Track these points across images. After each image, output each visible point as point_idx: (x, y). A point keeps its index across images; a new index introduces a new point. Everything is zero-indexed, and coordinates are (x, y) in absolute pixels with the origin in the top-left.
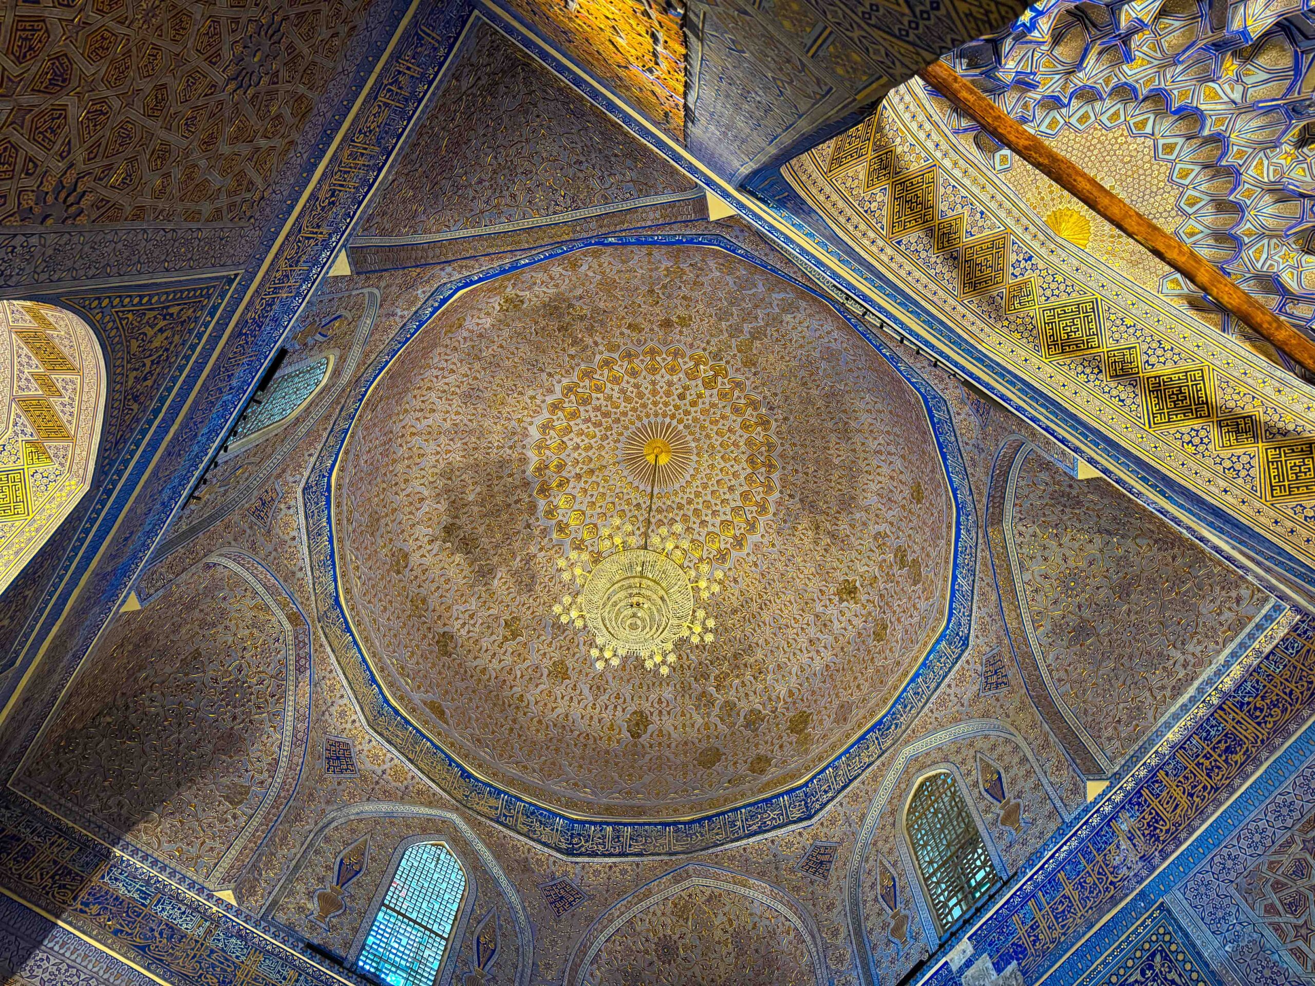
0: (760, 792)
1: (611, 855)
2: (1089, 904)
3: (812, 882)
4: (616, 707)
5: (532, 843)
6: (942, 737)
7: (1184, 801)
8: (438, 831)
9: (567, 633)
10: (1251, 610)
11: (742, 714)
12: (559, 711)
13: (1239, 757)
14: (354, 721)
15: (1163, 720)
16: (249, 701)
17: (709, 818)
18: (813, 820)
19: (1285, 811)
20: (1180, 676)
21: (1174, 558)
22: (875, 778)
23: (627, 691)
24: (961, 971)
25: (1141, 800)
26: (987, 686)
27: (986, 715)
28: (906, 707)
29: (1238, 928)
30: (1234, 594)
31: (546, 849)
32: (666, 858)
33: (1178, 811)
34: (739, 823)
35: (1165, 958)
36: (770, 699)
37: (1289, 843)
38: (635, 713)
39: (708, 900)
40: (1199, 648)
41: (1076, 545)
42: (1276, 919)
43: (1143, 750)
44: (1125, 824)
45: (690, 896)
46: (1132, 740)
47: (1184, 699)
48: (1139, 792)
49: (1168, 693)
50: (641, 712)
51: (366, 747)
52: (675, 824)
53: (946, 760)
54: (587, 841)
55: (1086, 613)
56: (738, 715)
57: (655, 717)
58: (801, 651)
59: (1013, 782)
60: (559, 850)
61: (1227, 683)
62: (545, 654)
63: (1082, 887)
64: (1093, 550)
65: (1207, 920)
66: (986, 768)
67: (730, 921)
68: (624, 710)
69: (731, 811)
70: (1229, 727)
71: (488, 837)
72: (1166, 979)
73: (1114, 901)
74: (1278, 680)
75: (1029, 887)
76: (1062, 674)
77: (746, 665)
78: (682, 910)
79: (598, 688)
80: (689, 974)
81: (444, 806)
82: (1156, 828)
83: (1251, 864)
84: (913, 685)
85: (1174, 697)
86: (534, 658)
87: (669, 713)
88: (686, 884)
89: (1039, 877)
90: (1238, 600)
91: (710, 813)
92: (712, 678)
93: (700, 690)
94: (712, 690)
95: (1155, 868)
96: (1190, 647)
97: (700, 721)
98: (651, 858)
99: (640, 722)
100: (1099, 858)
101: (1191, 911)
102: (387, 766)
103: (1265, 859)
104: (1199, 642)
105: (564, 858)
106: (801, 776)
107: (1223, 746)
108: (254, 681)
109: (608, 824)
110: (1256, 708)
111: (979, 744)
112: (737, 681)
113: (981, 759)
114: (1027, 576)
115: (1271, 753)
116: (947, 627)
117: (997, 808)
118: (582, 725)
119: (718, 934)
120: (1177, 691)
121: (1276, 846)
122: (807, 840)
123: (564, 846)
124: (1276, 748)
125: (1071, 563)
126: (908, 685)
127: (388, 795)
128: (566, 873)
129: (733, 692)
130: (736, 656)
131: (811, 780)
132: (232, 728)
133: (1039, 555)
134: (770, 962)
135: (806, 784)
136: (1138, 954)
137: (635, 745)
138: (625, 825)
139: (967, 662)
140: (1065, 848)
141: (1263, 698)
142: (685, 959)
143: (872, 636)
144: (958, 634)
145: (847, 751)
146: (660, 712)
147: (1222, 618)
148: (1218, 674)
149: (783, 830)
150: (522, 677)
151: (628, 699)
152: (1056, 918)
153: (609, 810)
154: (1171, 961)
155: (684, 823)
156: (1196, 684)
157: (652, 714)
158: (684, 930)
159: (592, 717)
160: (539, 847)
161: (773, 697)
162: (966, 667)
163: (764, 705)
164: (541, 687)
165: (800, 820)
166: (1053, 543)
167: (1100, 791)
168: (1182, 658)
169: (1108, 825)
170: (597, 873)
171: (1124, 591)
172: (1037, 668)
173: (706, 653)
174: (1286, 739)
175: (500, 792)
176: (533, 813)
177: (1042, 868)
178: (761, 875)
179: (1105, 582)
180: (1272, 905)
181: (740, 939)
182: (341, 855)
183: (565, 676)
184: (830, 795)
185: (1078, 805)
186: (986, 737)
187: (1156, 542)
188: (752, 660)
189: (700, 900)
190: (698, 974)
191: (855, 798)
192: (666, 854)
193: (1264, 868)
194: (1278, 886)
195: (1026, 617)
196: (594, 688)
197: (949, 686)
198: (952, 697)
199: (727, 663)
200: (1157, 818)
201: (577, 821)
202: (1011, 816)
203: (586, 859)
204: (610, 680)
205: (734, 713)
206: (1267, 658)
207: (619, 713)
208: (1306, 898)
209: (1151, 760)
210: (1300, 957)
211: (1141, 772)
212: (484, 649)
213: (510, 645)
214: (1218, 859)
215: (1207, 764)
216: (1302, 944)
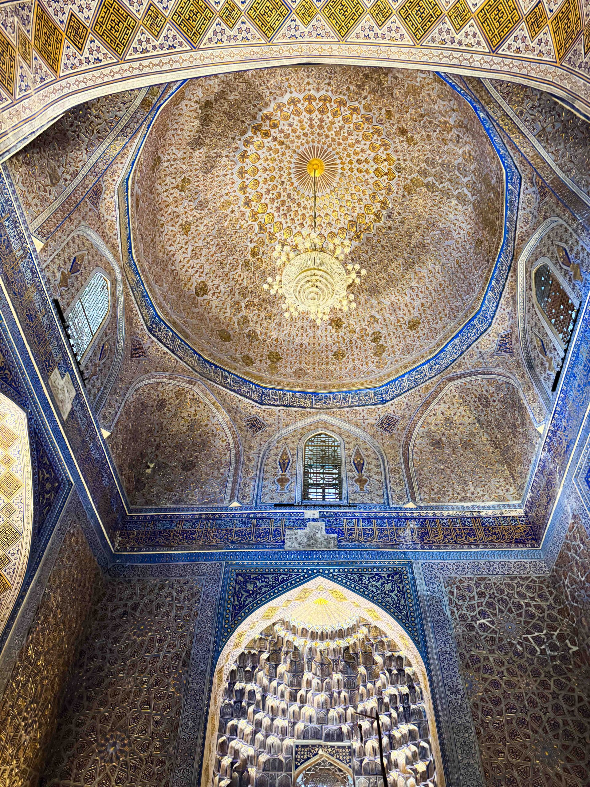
0: (244, 373)
1: (167, 347)
2: (381, 540)
3: (247, 431)
4: (197, 271)
5: (139, 312)
6: (345, 426)
7: (441, 537)
8: (110, 273)
9: (202, 212)
10: (510, 498)
11: (249, 329)
12: (172, 248)
13: (472, 540)
14: (114, 180)
15: (452, 504)
16: (85, 122)
17: (216, 366)
18: (262, 406)
19: (476, 568)
20: (468, 495)
21: (493, 452)
22: (303, 414)
23: (207, 268)
24: (309, 520)
25: (424, 523)
26: (380, 425)
27: (373, 436)
28: (335, 399)
29: (436, 590)
30: (507, 487)
31: (142, 321)
32: (191, 369)
33: (437, 538)
34: (229, 380)
35: (400, 578)
36: (266, 334)
37: (472, 579)
38: (203, 282)
39: (193, 400)
40: (482, 493)
41: (463, 413)
42: (452, 597)
43: (437, 508)
44: (412, 525)
45: (187, 391)
46: (434, 500)
47: (465, 504)
48: (425, 519)
49: (460, 497)
50: (206, 285)
51: (108, 199)
52: (200, 356)
53: (340, 435)
54: (159, 331)
55: (444, 439)
56: (247, 327)
57: (210, 293)
58: (295, 326)
59: (369, 470)
60: (147, 325)
61: (484, 514)
62: (186, 212)
63: (382, 532)
64: (467, 421)
65: (426, 579)
66: (358, 454)
67: (196, 415)
68: (199, 276)
69: (227, 371)
70: (474, 527)
71: (126, 295)
72: (396, 584)
73: (392, 546)
74: (502, 527)
75: (358, 514)
76: (419, 451)
77: (265, 308)
78: (179, 394)
79: (196, 254)
80: (162, 420)
81: (118, 261)
82: (424, 536)
83: (453, 574)
84: (344, 394)
85: (461, 501)
86: (180, 210)
87: (218, 297)
88: (190, 386)
89: (365, 515)
90: (508, 490)
91: (218, 364)
92: (247, 299)
93: (238, 299)
94: (243, 305)
95: (416, 549)
96: (478, 489)
97: (228, 314)
98: (184, 364)
99: (202, 289)
100: (395, 528)
101: (421, 572)
102: (110, 218)
103: (459, 577)
104: (483, 491)
105: (147, 331)
106: (266, 383)
107: (468, 531)
109: (172, 330)
110: (488, 529)
111: (360, 442)
112: (256, 312)
113: (358, 449)
114: (437, 407)
115: (484, 548)
116: (379, 387)
117: (356, 474)
118: (178, 266)
119: (185, 414)
120: (463, 499)
121: (466, 576)
122: (253, 412)
123: (149, 325)
124: (487, 548)
125: (455, 418)
126: (342, 392)
127: (103, 235)
128: (143, 338)
129: (252, 315)
130: (264, 300)
131: (270, 389)
132: (68, 130)
133: (448, 404)
134: (204, 444)
135: (266, 388)
136: (390, 569)
137: (194, 298)
138: (179, 337)
139: (378, 409)
141: (493, 529)
142: (164, 413)
143: (333, 353)
144: (382, 394)
145: (295, 392)
146: (214, 293)
147: (497, 491)
148: (484, 507)
149: (247, 400)
150: (170, 214)
151: (205, 273)
152: (364, 534)
153: (174, 323)
154: (402, 580)
155: (204, 359)
156: (473, 504)
157: (210, 290)
158: (173, 402)
159: (184, 266)
160: (141, 317)
161: (268, 335)
162: (376, 410)
163: (261, 333)
164: (173, 228)
165: (256, 401)
166: (456, 405)
167: (411, 507)
168: (473, 490)
169: (405, 520)
170: (157, 350)
171: (466, 445)
172: (410, 440)
173: (252, 286)
174: (492, 548)
175: (138, 273)
176: (144, 296)
177: (368, 513)
178: (229, 411)
179: (459, 435)
180: (453, 592)
181: (194, 424)
182: (76, 254)
183: (186, 234)
184: (276, 403)
185: (399, 505)
186: (365, 442)
187: (491, 440)
188: (269, 309)
189: (190, 396)
190: (165, 423)
191: (288, 414)
192: (192, 367)
193: (457, 580)
194: (458, 588)
195: (422, 419)
196: (194, 252)
197: (363, 410)
198: (361, 415)
199: (257, 299)
200: (427, 533)
201: (158, 316)
202: (361, 482)
203: (156, 340)
204: (203, 255)
205: (246, 325)
206: (504, 517)
207: (197, 275)
208: (466, 599)
209: (438, 514)
210: (453, 613)
211: (431, 514)
212: (166, 182)
213: (177, 192)
214: (442, 564)
215: (458, 532)
216: (455, 610)
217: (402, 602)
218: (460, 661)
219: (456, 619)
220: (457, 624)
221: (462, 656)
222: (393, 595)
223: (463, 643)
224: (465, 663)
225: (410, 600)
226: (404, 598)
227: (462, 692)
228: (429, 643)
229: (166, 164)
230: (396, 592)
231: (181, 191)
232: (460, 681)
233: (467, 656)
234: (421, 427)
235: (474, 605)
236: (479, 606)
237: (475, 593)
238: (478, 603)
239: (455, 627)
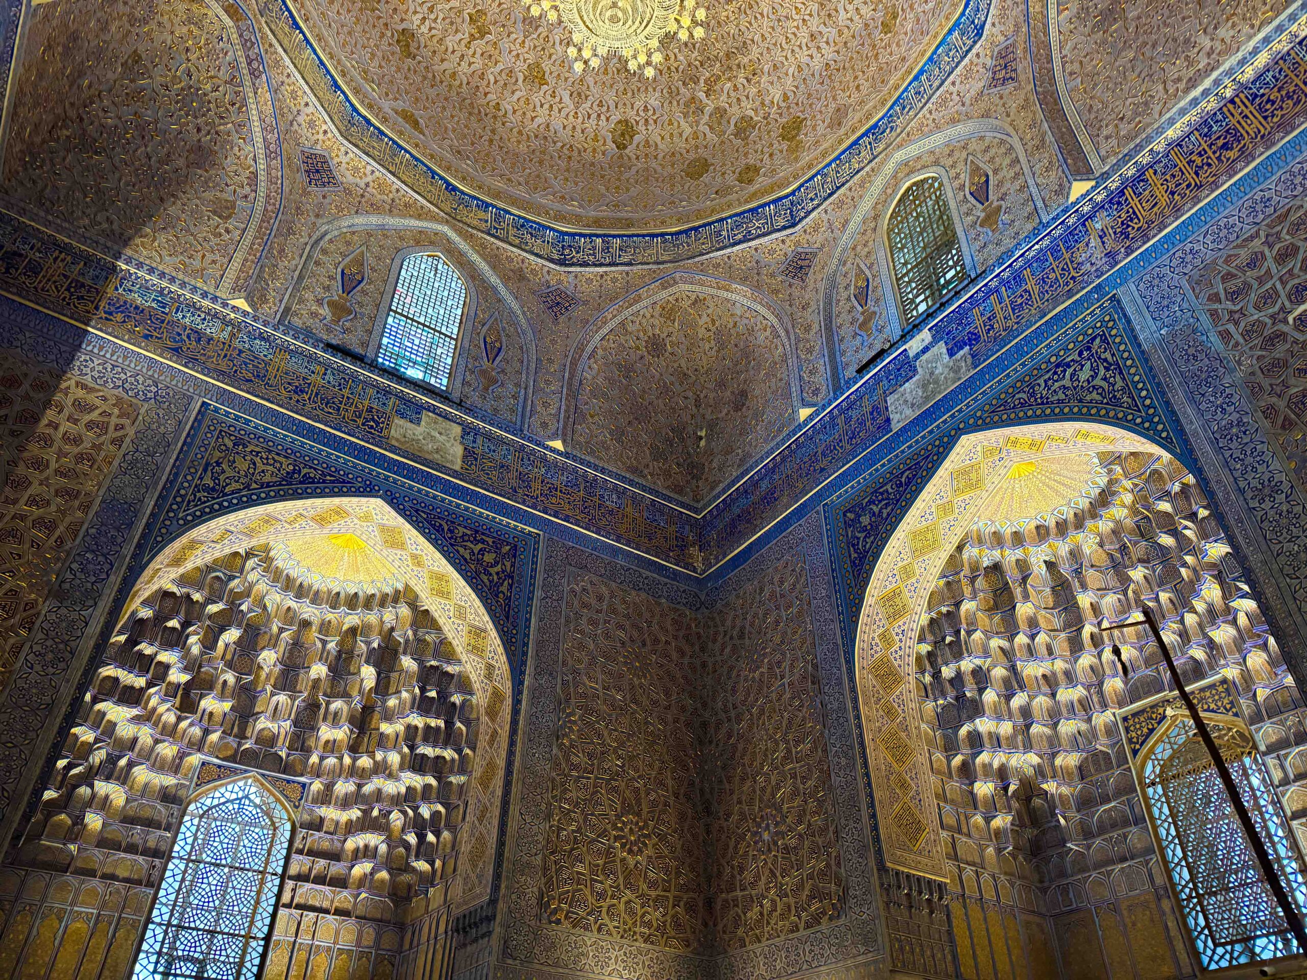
0: (746, 202)
1: (601, 265)
2: (1047, 296)
3: (790, 286)
4: (599, 115)
5: (525, 254)
6: (938, 140)
7: (1164, 199)
8: (432, 243)
9: (540, 29)
11: (733, 122)
12: (539, 120)
13: (1232, 154)
14: (325, 132)
15: (1168, 116)
16: (209, 110)
17: (696, 229)
18: (797, 228)
19: (1260, 207)
20: (1201, 65)
22: (862, 184)
23: (610, 98)
24: (917, 356)
25: (1122, 200)
26: (995, 82)
27: (986, 115)
28: (904, 108)
29: (1178, 314)
31: (539, 260)
32: (654, 267)
33: (1155, 209)
34: (724, 233)
35: (1104, 340)
36: (763, 104)
37: (1254, 236)
38: (620, 122)
39: (693, 304)
40: (1231, 33)
42: (1215, 306)
43: (1139, 148)
44: (1099, 223)
45: (677, 300)
46: (1130, 138)
47: (1196, 92)
48: (1122, 191)
49: (1182, 85)
50: (626, 121)
51: (344, 160)
52: (662, 235)
53: (936, 163)
54: (578, 252)
56: (729, 122)
57: (641, 127)
58: (800, 47)
59: (1000, 184)
60: (552, 261)
61: (1249, 73)
62: (518, 55)
63: (1044, 282)
65: (1152, 308)
66: (975, 170)
67: (713, 321)
68: (608, 119)
69: (717, 221)
70: (1234, 121)
71: (482, 249)
72: (1099, 358)
73: (1070, 293)
74: (1302, 68)
75: (993, 284)
76: (1076, 67)
77: (739, 66)
78: (669, 312)
79: (579, 94)
80: (676, 365)
81: (434, 218)
82: (1128, 226)
83: (1210, 257)
84: (915, 84)
85: (1187, 91)
86: (507, 59)
87: (655, 122)
88: (672, 290)
89: (1006, 275)
91: (696, 224)
92: (702, 81)
93: (688, 95)
94: (702, 95)
95: (1117, 263)
96: (1222, 32)
97: (688, 131)
98: (640, 267)
99: (625, 131)
100: (1067, 256)
101: (1139, 301)
102: (369, 179)
103: (1224, 253)
104: (1233, 26)
105: (558, 268)
106: (789, 184)
107: (1220, 142)
108: (208, 87)
109: (598, 236)
110: (1268, 101)
111: (972, 147)
112: (729, 85)
113: (972, 162)
115: (1267, 148)
116: (963, 14)
117: (979, 212)
118: (565, 135)
119: (702, 332)
120: (1192, 83)
121: (1239, 241)
122: (789, 248)
123: (556, 257)
124: (1274, 144)
126: (910, 84)
127: (375, 208)
128: (560, 282)
129: (724, 97)
130: (728, 55)
131: (799, 188)
132: (199, 141)
134: (747, 354)
135: (793, 193)
136: (1081, 338)
137: (621, 157)
138: (614, 236)
139: (978, 55)
140: (1037, 247)
141: (1280, 90)
142: (672, 354)
143: (880, 28)
144: (973, 22)
145: (838, 158)
146: (646, 120)
148: (1243, 62)
149: (767, 238)
150: (496, 82)
151: (612, 107)
152: (1013, 310)
153: (597, 223)
154: (1108, 343)
155: (672, 234)
156: (1215, 75)
157: (637, 123)
158: (671, 329)
159: (574, 128)
160: (532, 257)
161: (767, 102)
162: (975, 60)
163: (755, 111)
164: (518, 94)
165: (784, 228)
167: (1084, 191)
168: (1209, 45)
169: (1083, 224)
170: (589, 281)
172: (1050, 60)
173: (696, 53)
174: (1287, 134)
175: (488, 205)
176: (523, 226)
177: (1010, 266)
178: (744, 280)
180: (1217, 295)
181: (721, 337)
182: (341, 266)
183: (543, 81)
184: (816, 202)
185: (1059, 206)
186: (981, 138)
188: (746, 60)
189: (685, 304)
190: (683, 365)
191: (840, 204)
192: (654, 263)
193: (1220, 262)
194: (1226, 277)
196: (575, 95)
197: (953, 83)
198: (954, 96)
199: (718, 64)
200: (1133, 216)
201: (567, 234)
202: (990, 219)
203: (578, 269)
204: (592, 84)
205: (724, 122)
207: (603, 122)
208: (1250, 287)
209: (1144, 158)
210: (1225, 336)
211: (1130, 171)
212: (450, 49)
213: (479, 45)
214: (1180, 254)
215: (1199, 161)
216: (1231, 327)
217: (1120, 384)
218: (1267, 423)
219: (1237, 344)
220: (1242, 355)
221: (1269, 412)
222: (1098, 382)
223: (1266, 383)
224: (1280, 421)
225: (1133, 371)
226: (1121, 373)
227: (1285, 487)
228: (1187, 429)
229: (424, 29)
230: (1102, 371)
231: (482, 37)
232: (1275, 465)
233: (1281, 404)
234: (1059, 13)
235: (1274, 287)
236: (1284, 283)
237: (1270, 263)
238: (1280, 279)
239: (1239, 363)
